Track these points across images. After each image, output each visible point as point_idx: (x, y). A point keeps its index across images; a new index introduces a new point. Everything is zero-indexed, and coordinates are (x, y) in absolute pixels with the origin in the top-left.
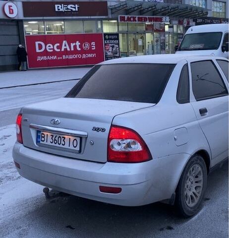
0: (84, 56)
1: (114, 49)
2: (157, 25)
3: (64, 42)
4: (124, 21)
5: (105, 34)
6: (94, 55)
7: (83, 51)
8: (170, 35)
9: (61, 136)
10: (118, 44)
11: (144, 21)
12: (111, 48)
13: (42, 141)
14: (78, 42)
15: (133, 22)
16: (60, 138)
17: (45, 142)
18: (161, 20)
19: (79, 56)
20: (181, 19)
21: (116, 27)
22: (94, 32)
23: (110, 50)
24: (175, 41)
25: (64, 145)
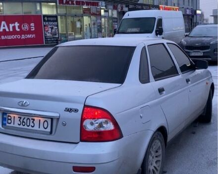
0: (23, 37)
1: (53, 30)
2: (93, 9)
3: (3, 23)
4: (63, 3)
5: (44, 16)
6: (33, 36)
7: (22, 32)
8: (106, 19)
9: (30, 118)
10: (57, 26)
11: (82, 5)
12: (50, 29)
13: (8, 123)
14: (16, 23)
15: (71, 5)
16: (28, 120)
17: (12, 125)
18: (97, 4)
19: (18, 37)
20: (116, 5)
21: (55, 10)
22: (33, 13)
23: (50, 32)
24: (110, 25)
25: (33, 127)
